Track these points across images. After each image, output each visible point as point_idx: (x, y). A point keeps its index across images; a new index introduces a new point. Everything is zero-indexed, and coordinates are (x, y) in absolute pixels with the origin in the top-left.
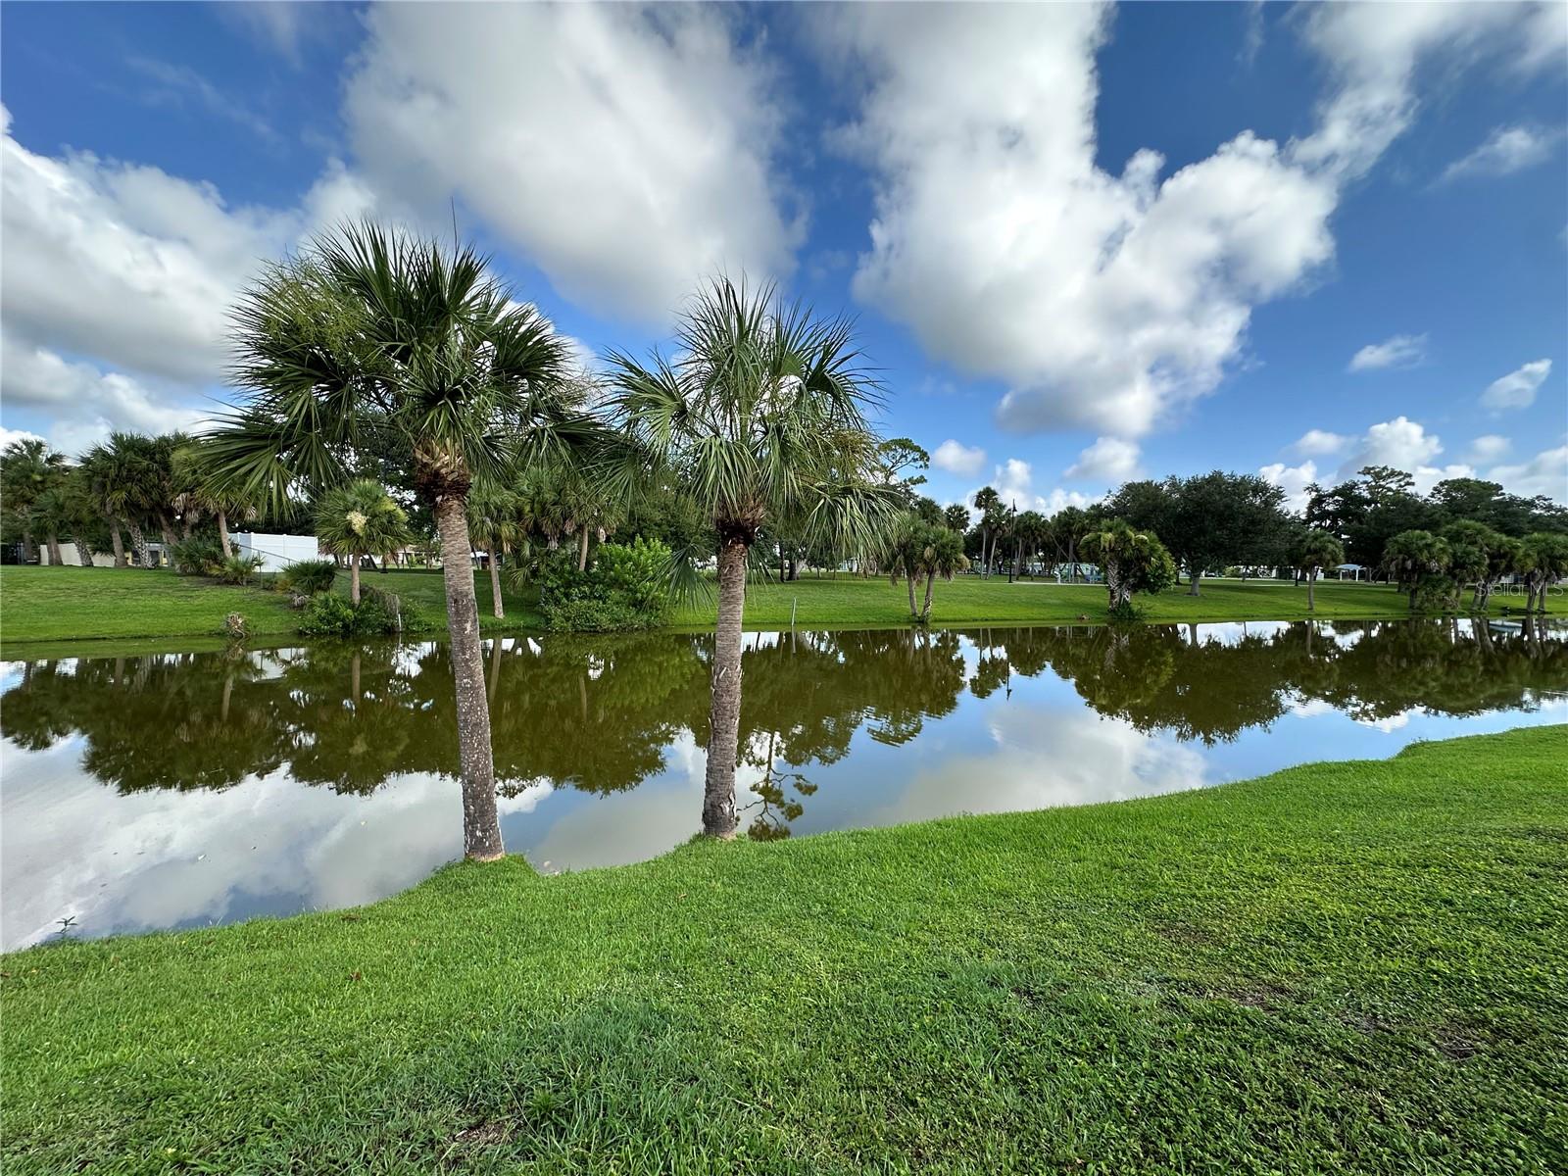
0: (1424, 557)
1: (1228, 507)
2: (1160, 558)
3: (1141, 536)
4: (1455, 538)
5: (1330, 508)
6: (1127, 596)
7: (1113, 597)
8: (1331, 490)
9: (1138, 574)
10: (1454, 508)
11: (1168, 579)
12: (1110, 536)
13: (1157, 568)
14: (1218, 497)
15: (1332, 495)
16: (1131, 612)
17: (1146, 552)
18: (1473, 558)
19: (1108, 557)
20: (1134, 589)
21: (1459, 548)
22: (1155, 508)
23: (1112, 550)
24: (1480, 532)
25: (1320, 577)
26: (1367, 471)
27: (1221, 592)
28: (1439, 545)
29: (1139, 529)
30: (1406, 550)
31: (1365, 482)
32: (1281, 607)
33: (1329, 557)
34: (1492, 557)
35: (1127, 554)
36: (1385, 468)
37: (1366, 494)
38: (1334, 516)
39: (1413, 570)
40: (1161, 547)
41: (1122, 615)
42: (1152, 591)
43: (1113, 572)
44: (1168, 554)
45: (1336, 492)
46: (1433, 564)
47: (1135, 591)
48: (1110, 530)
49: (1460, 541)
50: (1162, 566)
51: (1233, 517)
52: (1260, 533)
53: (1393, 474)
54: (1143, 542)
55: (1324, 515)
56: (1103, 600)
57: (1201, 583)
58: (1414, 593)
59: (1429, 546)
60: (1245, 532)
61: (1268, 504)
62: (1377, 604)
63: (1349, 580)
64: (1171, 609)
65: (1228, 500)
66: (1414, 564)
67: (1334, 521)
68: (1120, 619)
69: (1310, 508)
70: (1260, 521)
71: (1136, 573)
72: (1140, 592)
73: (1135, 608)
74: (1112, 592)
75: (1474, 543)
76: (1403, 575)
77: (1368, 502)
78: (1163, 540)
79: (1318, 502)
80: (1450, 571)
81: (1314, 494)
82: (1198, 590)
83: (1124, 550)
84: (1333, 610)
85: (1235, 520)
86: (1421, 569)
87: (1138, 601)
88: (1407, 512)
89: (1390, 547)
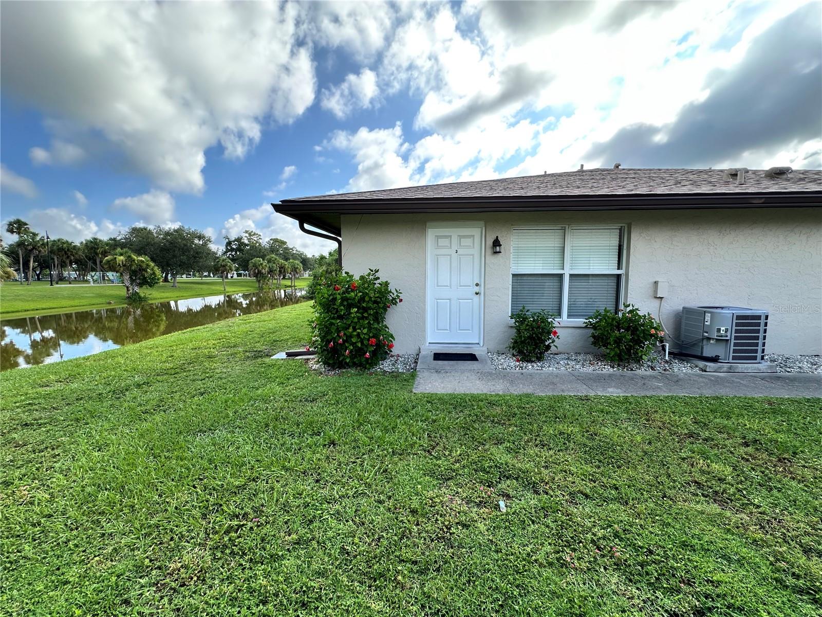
0: (260, 268)
1: (185, 245)
2: (152, 269)
3: (140, 258)
4: (269, 261)
5: (234, 247)
6: (137, 289)
7: (128, 290)
8: (233, 239)
9: (141, 277)
10: (273, 250)
11: (158, 279)
12: (122, 258)
13: (151, 275)
14: (180, 241)
15: (234, 241)
16: (140, 297)
17: (144, 266)
18: (275, 269)
19: (122, 269)
20: (140, 285)
21: (271, 264)
22: (148, 244)
23: (124, 266)
24: (276, 259)
25: (235, 276)
26: (246, 232)
27: (188, 285)
28: (264, 264)
29: (140, 254)
30: (255, 266)
31: (246, 237)
32: (213, 290)
33: (228, 268)
34: (280, 268)
35: (133, 268)
36: (252, 232)
37: (246, 242)
38: (236, 250)
39: (258, 273)
40: (152, 264)
41: (134, 299)
42: (151, 286)
43: (127, 277)
44: (156, 268)
45: (235, 240)
46: (263, 271)
47: (141, 287)
48: (121, 255)
49: (270, 262)
50: (154, 273)
51: (188, 250)
52: (201, 258)
53: (255, 234)
54: (142, 262)
55: (232, 250)
56: (123, 292)
57: (177, 281)
58: (259, 281)
59: (262, 264)
60: (195, 257)
61: (205, 244)
62: (249, 286)
63: (245, 277)
64: (163, 294)
65: (184, 242)
66: (258, 271)
67: (236, 253)
68: (134, 301)
69: (226, 246)
70: (200, 252)
71: (139, 276)
72: (144, 287)
73: (142, 295)
74: (127, 287)
75: (274, 263)
76: (256, 275)
77: (247, 245)
78: (153, 260)
79: (229, 243)
80: (269, 273)
81: (227, 240)
82: (177, 284)
83: (131, 265)
84: (233, 290)
85: (189, 251)
86: (259, 272)
87: (143, 292)
88: (257, 251)
89: (251, 265)
